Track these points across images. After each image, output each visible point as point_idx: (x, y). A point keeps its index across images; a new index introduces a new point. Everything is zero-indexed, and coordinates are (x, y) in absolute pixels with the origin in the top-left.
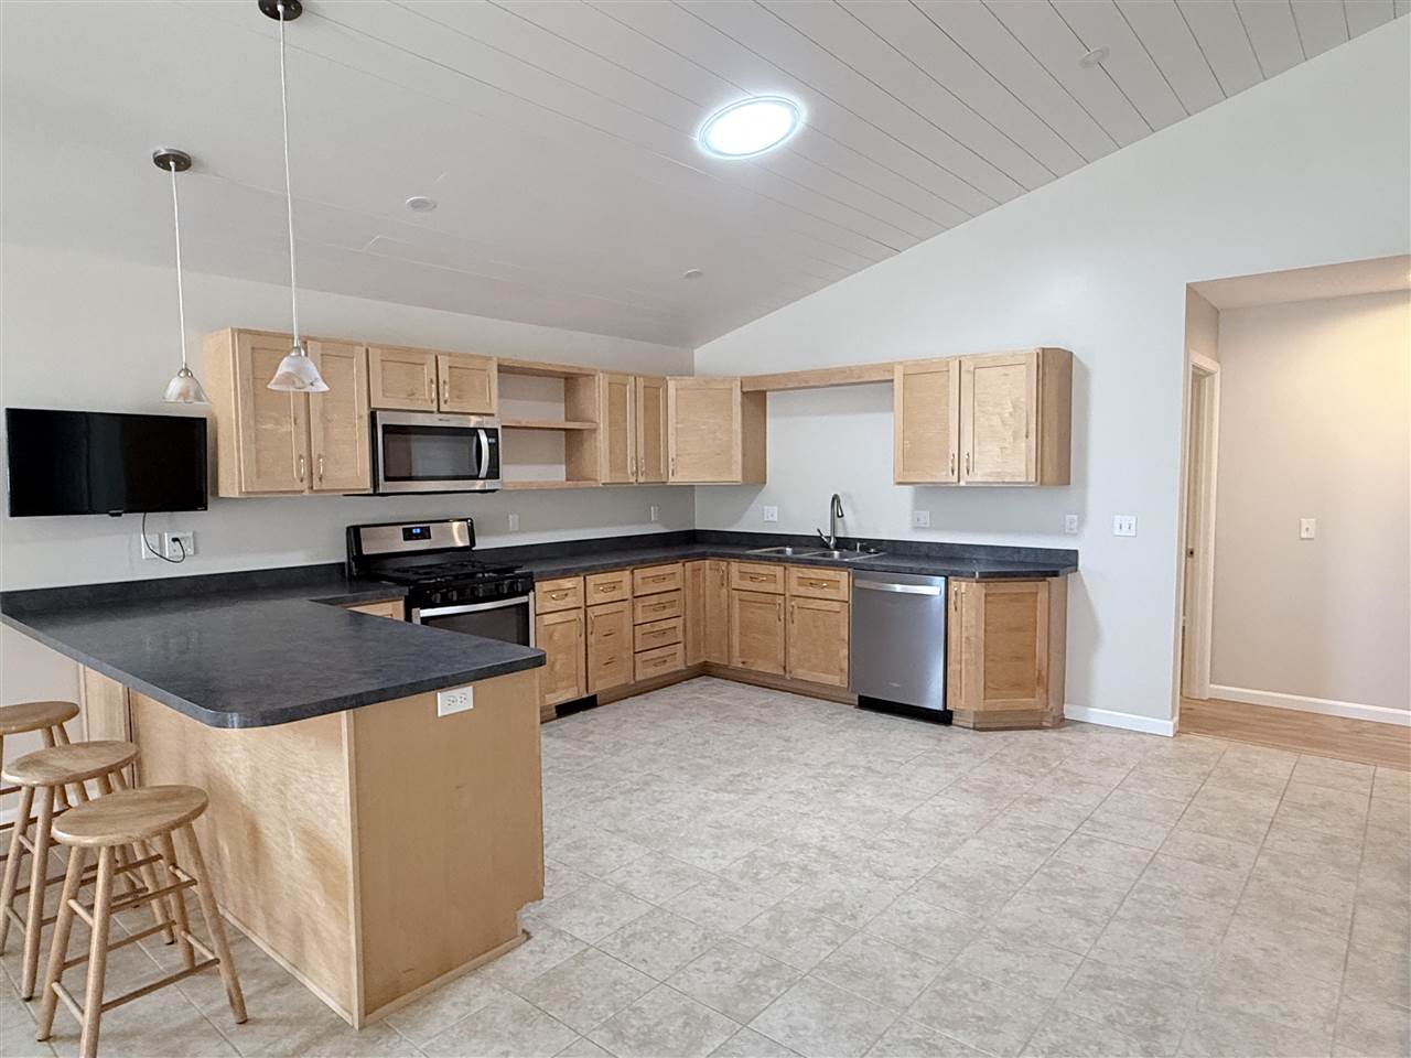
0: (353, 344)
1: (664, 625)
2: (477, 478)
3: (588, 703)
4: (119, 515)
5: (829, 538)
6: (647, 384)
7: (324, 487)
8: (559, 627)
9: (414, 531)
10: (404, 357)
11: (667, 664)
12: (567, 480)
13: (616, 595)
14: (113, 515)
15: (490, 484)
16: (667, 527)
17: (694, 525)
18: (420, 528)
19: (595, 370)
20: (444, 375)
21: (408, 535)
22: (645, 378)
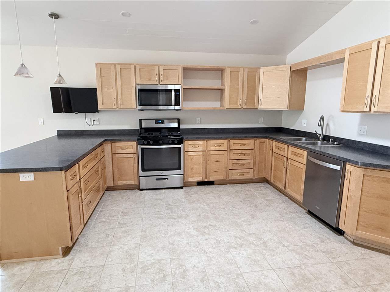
0: (130, 64)
1: (244, 161)
2: (171, 105)
3: (211, 183)
4: (77, 113)
5: (320, 135)
6: (249, 71)
7: (121, 107)
8: (195, 156)
9: (159, 122)
10: (147, 68)
11: (244, 176)
12: (221, 107)
13: (221, 148)
14: (76, 113)
15: (177, 108)
16: (266, 125)
17: (281, 126)
18: (161, 121)
19: (225, 67)
20: (161, 72)
21: (157, 123)
22: (249, 68)
